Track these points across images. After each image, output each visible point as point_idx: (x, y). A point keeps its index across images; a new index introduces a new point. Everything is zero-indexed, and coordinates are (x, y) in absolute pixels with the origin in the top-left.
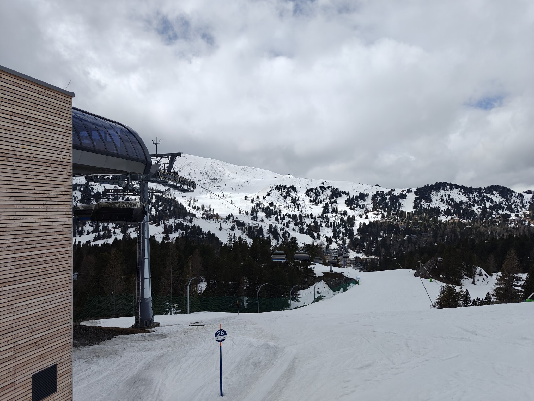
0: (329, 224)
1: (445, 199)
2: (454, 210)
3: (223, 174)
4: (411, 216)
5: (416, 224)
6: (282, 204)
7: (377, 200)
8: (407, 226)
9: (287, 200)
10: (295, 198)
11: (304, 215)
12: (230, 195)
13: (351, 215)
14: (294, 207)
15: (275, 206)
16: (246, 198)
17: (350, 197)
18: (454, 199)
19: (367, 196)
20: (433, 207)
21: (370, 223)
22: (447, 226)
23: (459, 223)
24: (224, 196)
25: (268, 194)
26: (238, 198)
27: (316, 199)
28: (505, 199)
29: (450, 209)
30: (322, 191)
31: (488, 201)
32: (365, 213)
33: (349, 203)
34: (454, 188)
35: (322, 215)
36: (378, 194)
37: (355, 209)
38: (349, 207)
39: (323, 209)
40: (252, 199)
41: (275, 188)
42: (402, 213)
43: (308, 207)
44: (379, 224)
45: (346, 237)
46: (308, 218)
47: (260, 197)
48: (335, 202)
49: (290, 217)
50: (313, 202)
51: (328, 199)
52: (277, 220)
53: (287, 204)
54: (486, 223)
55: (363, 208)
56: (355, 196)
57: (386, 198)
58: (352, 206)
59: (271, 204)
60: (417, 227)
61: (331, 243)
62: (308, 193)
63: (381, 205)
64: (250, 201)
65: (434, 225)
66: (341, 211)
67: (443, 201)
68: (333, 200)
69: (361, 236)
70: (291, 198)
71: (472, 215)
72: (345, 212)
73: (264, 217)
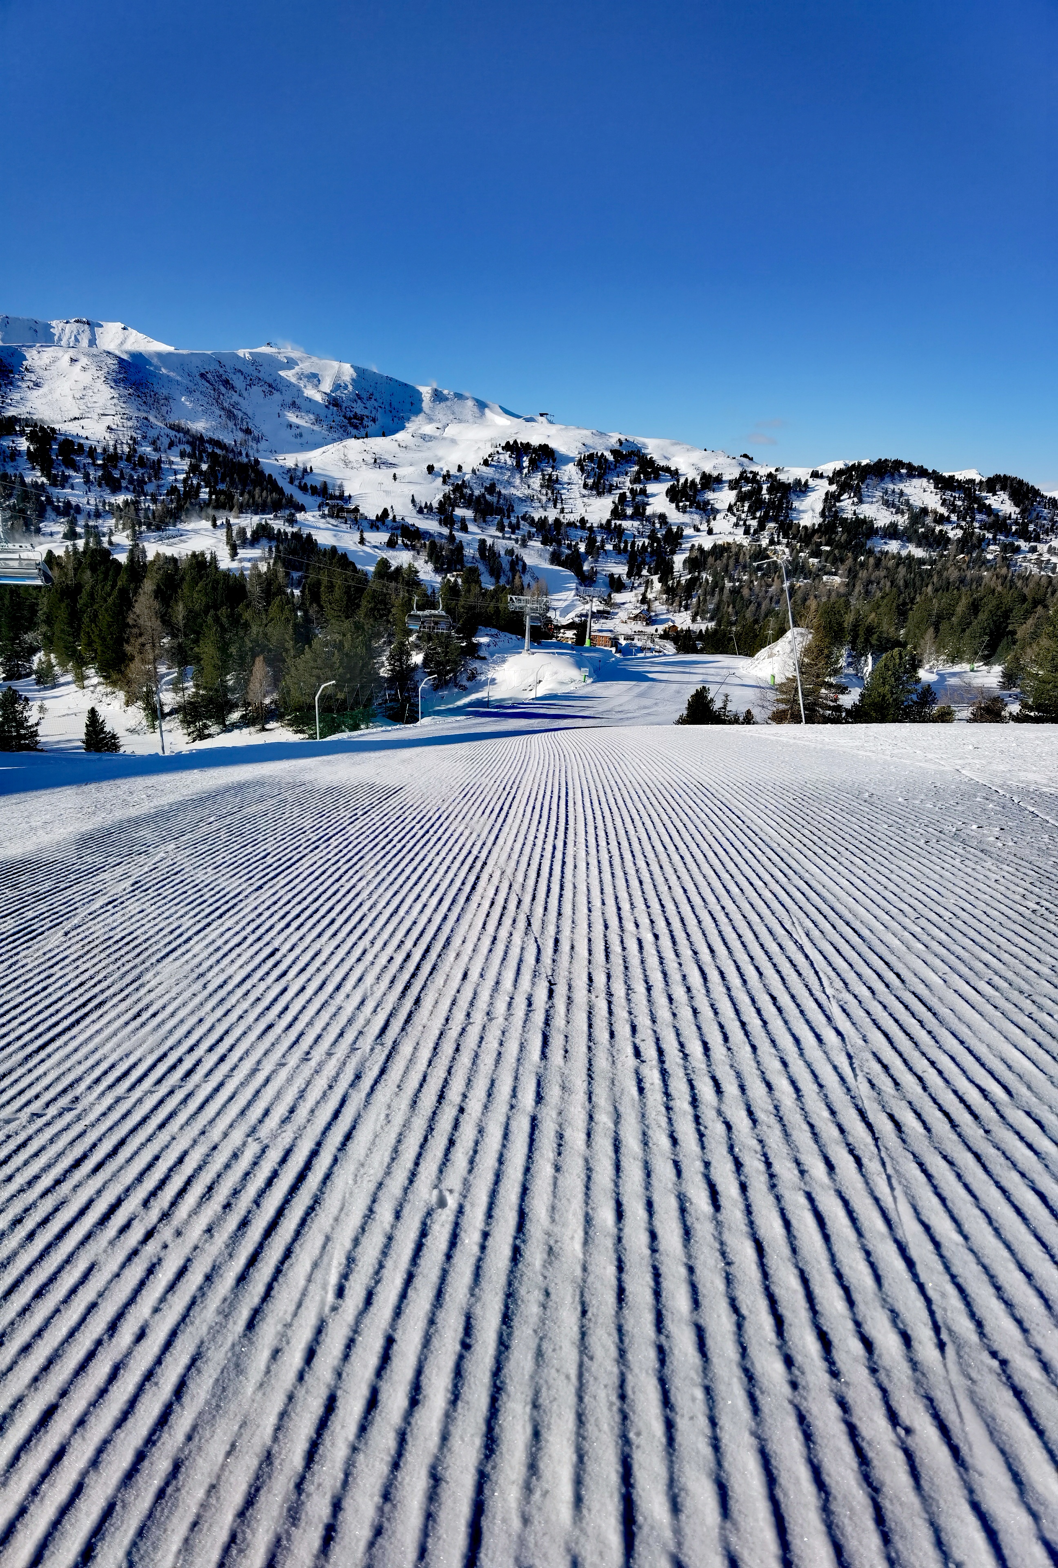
0: (622, 545)
1: (890, 499)
2: (906, 528)
3: (376, 404)
4: (807, 536)
5: (816, 554)
6: (518, 490)
7: (740, 492)
8: (796, 558)
9: (531, 481)
10: (550, 475)
11: (565, 521)
12: (391, 460)
13: (675, 524)
14: (544, 498)
15: (499, 493)
16: (430, 469)
17: (678, 481)
18: (911, 502)
19: (718, 480)
20: (862, 516)
21: (715, 546)
22: (883, 562)
23: (910, 557)
24: (378, 462)
25: (486, 463)
26: (412, 469)
27: (599, 482)
28: (1018, 510)
29: (897, 525)
30: (616, 461)
31: (980, 512)
32: (708, 521)
33: (674, 495)
34: (914, 477)
35: (609, 522)
36: (743, 476)
37: (684, 512)
38: (674, 505)
39: (612, 506)
40: (444, 472)
41: (503, 448)
42: (790, 525)
43: (579, 501)
44: (734, 550)
45: (655, 578)
46: (576, 526)
47: (464, 470)
48: (643, 492)
49: (532, 522)
50: (591, 489)
51: (628, 484)
52: (501, 528)
53: (530, 492)
54: (964, 562)
55: (704, 510)
56: (690, 479)
57: (761, 489)
58: (681, 504)
59: (491, 489)
60: (816, 560)
61: (618, 591)
62: (580, 464)
63: (747, 505)
64: (441, 479)
65: (855, 559)
66: (654, 515)
67: (887, 504)
68: (638, 487)
69: (689, 577)
70: (539, 475)
71: (942, 540)
72: (662, 518)
73: (470, 520)
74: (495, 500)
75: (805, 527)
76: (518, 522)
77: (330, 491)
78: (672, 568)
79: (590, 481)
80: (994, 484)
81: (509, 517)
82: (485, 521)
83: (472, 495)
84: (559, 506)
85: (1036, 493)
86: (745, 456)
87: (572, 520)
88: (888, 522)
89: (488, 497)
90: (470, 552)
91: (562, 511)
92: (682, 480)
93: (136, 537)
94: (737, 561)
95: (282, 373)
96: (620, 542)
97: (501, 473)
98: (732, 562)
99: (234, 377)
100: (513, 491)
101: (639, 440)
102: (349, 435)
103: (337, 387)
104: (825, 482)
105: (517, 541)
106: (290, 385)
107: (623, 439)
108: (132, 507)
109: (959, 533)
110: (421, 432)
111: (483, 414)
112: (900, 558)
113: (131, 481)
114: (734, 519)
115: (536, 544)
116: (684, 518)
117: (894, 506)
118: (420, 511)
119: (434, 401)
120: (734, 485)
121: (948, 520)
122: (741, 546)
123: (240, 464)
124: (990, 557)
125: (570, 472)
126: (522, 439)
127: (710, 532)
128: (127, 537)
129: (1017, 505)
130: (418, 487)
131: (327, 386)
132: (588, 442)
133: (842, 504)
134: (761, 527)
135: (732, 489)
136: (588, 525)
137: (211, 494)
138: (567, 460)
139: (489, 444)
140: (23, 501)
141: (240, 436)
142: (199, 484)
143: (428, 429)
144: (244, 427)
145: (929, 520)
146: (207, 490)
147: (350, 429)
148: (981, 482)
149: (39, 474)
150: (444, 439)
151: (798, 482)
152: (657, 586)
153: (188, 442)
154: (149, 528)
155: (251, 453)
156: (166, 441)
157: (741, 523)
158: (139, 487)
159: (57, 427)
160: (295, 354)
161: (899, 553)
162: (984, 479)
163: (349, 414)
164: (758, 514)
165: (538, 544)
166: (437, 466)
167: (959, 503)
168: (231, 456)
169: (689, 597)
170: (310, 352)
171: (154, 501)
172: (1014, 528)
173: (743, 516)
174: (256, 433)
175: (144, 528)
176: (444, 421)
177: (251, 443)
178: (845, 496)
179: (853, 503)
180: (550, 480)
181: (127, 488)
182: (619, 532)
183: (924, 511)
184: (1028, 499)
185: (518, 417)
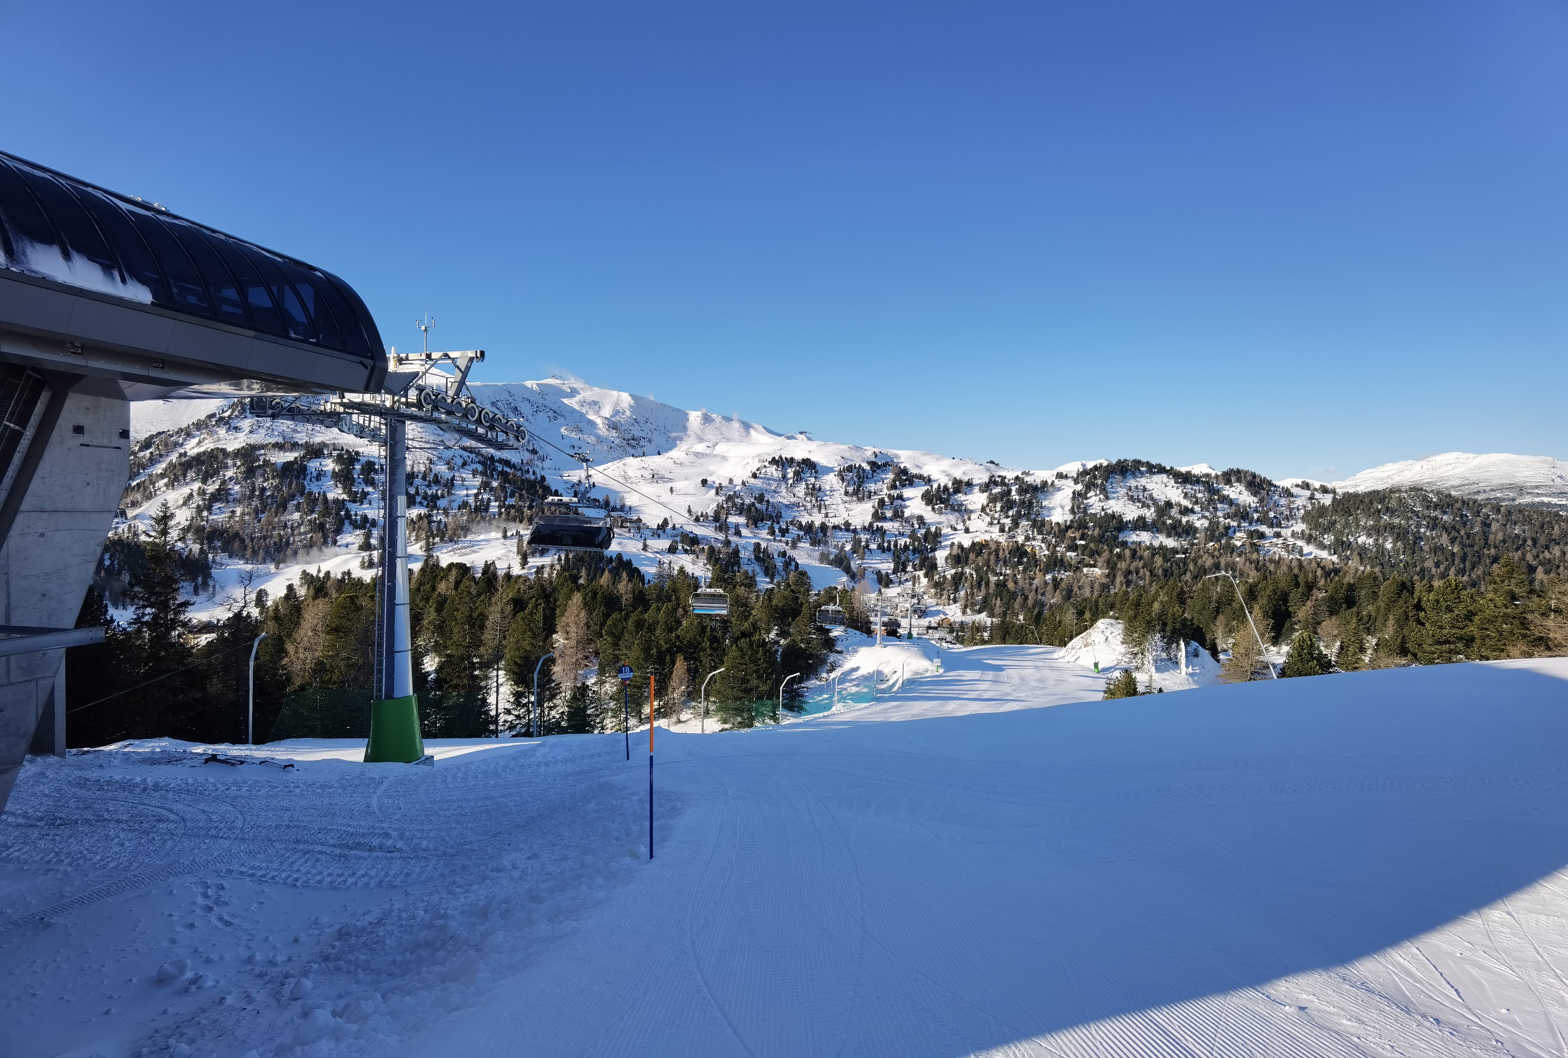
1: (1135, 495)
2: (1154, 520)
3: (652, 428)
4: (1062, 530)
5: (1073, 547)
6: (784, 497)
7: (991, 494)
8: (1054, 552)
9: (796, 490)
10: (814, 485)
11: (831, 525)
12: (667, 475)
13: (933, 524)
14: (809, 506)
15: (768, 501)
16: (704, 482)
17: (932, 486)
18: (1155, 495)
19: (969, 484)
20: (1110, 512)
21: (973, 544)
22: (1138, 554)
23: (1162, 547)
24: (655, 478)
25: (754, 476)
26: (686, 482)
27: (858, 490)
28: (1256, 500)
29: (1145, 518)
30: (874, 471)
31: (1222, 502)
32: (964, 521)
33: (929, 499)
34: (1154, 473)
35: (871, 525)
36: (992, 482)
37: (941, 513)
38: (930, 508)
39: (872, 510)
40: (717, 485)
41: (770, 463)
42: (1043, 524)
43: (842, 506)
44: (993, 546)
45: (921, 573)
46: (841, 529)
47: (735, 482)
48: (900, 497)
49: (800, 527)
50: (851, 496)
51: (885, 491)
52: (772, 533)
53: (796, 499)
54: (1215, 549)
55: (959, 511)
56: (942, 485)
57: (1010, 491)
58: (936, 507)
59: (761, 498)
60: (1073, 554)
61: (887, 586)
62: (841, 475)
63: (998, 506)
64: (714, 491)
65: (1111, 552)
66: (912, 517)
67: (1132, 499)
68: (895, 493)
69: (953, 571)
70: (803, 485)
71: (1190, 530)
72: (920, 519)
73: (743, 525)
74: (764, 508)
75: (1058, 524)
76: (787, 526)
77: (612, 504)
78: (936, 564)
79: (850, 489)
80: (1229, 477)
81: (778, 523)
82: (756, 527)
83: (743, 504)
84: (823, 511)
85: (1270, 484)
86: (992, 462)
87: (837, 523)
88: (1136, 516)
89: (757, 505)
90: (745, 554)
91: (827, 515)
92: (935, 486)
93: (429, 548)
94: (997, 555)
95: (566, 401)
96: (883, 542)
97: (769, 484)
98: (993, 557)
99: (522, 405)
100: (782, 500)
101: (892, 452)
102: (627, 454)
103: (616, 413)
104: (1070, 482)
105: (787, 543)
106: (573, 411)
107: (877, 452)
108: (426, 521)
109: (1206, 523)
110: (693, 450)
111: (748, 433)
112: (1154, 549)
113: (425, 497)
114: (988, 519)
115: (805, 545)
116: (942, 518)
117: (1139, 501)
118: (697, 520)
119: (704, 423)
120: (985, 487)
121: (1192, 511)
122: (998, 543)
123: (529, 481)
124: (1238, 544)
125: (831, 481)
126: (786, 455)
127: (967, 531)
128: (421, 548)
129: (1255, 496)
130: (693, 499)
131: (607, 412)
132: (847, 455)
133: (1089, 500)
134: (1016, 524)
135: (983, 492)
136: (852, 527)
137: (500, 507)
138: (828, 470)
139: (756, 460)
140: (324, 516)
141: (527, 456)
142: (489, 499)
143: (700, 448)
144: (531, 448)
145: (1174, 512)
146: (497, 504)
147: (629, 449)
148: (1217, 476)
149: (340, 491)
150: (715, 456)
151: (1044, 484)
152: (924, 581)
153: (479, 462)
154: (442, 540)
155: (538, 471)
156: (460, 462)
157: (995, 522)
158: (432, 502)
159: (361, 450)
160: (578, 385)
161: (1151, 544)
162: (1219, 473)
163: (628, 436)
164: (1010, 513)
165: (807, 545)
166: (710, 479)
167: (1200, 495)
168: (519, 474)
169: (956, 590)
170: (591, 382)
171: (446, 512)
172: (1256, 516)
173: (997, 515)
174: (541, 453)
175: (437, 539)
176: (714, 440)
177: (536, 462)
178: (1091, 494)
179: (1100, 500)
180: (814, 488)
181: (421, 503)
182: (882, 532)
183: (1169, 504)
184: (1264, 489)
185: (780, 435)
